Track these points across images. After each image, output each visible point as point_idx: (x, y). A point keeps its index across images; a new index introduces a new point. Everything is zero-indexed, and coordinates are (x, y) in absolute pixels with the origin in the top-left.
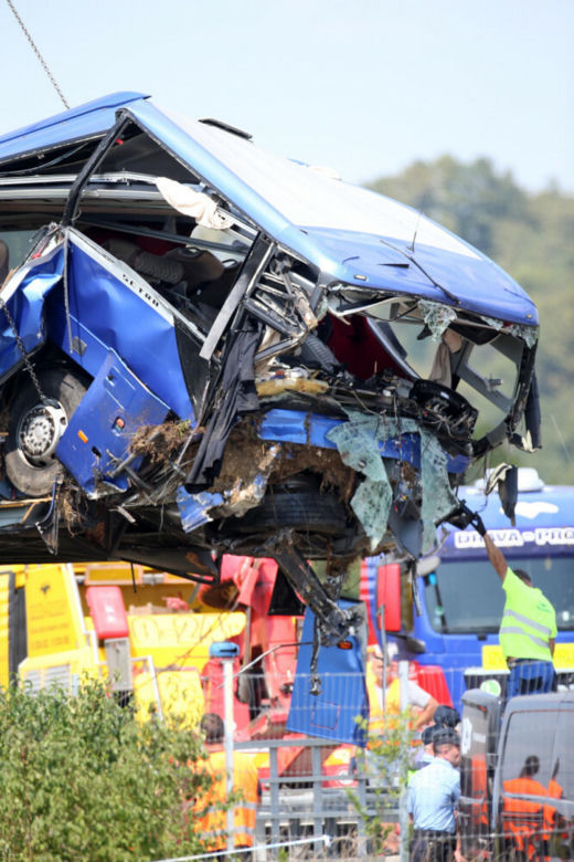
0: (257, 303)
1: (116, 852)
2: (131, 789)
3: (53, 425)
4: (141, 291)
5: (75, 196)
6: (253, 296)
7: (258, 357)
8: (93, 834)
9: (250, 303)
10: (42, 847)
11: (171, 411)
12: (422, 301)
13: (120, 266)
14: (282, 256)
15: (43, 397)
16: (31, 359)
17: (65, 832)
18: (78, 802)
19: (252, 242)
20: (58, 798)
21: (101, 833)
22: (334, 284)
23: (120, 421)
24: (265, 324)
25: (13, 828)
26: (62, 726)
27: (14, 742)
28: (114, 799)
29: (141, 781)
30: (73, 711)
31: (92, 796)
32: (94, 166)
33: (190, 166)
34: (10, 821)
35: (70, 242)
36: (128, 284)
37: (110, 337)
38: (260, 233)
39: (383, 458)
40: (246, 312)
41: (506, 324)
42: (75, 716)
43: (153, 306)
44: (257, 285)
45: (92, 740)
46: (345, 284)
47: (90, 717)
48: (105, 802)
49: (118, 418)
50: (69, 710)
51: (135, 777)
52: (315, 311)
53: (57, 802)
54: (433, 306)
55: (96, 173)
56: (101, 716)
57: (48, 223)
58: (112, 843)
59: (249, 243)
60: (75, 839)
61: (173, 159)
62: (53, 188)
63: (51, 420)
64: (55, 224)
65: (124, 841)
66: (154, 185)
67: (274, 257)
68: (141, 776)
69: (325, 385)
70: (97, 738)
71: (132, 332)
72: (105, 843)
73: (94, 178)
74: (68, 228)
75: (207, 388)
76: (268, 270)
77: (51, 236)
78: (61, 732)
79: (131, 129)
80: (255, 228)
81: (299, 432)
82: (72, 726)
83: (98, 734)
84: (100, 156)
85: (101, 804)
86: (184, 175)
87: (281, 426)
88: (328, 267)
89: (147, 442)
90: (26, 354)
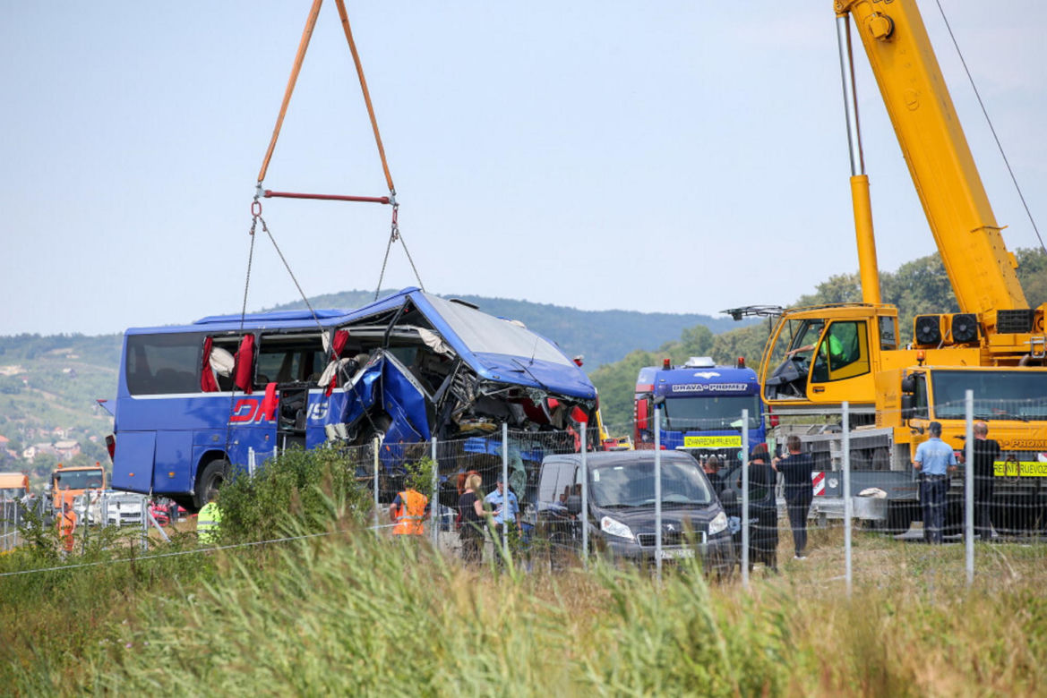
0: (453, 388)
5: (387, 335)
6: (452, 384)
7: (453, 414)
9: (451, 388)
12: (529, 388)
14: (464, 366)
15: (375, 429)
16: (368, 412)
22: (484, 380)
24: (457, 398)
32: (395, 322)
35: (385, 356)
37: (400, 402)
38: (457, 354)
39: (523, 461)
40: (450, 391)
41: (576, 398)
43: (417, 388)
44: (455, 380)
46: (488, 380)
52: (475, 393)
54: (535, 390)
55: (396, 325)
57: (376, 348)
59: (453, 359)
62: (377, 332)
63: (379, 439)
64: (379, 348)
66: (418, 331)
67: (461, 366)
69: (494, 425)
71: (408, 400)
73: (395, 327)
74: (384, 350)
76: (459, 373)
77: (376, 354)
79: (411, 306)
80: (455, 352)
81: (482, 448)
84: (397, 318)
86: (428, 326)
87: (473, 445)
88: (482, 372)
90: (367, 409)
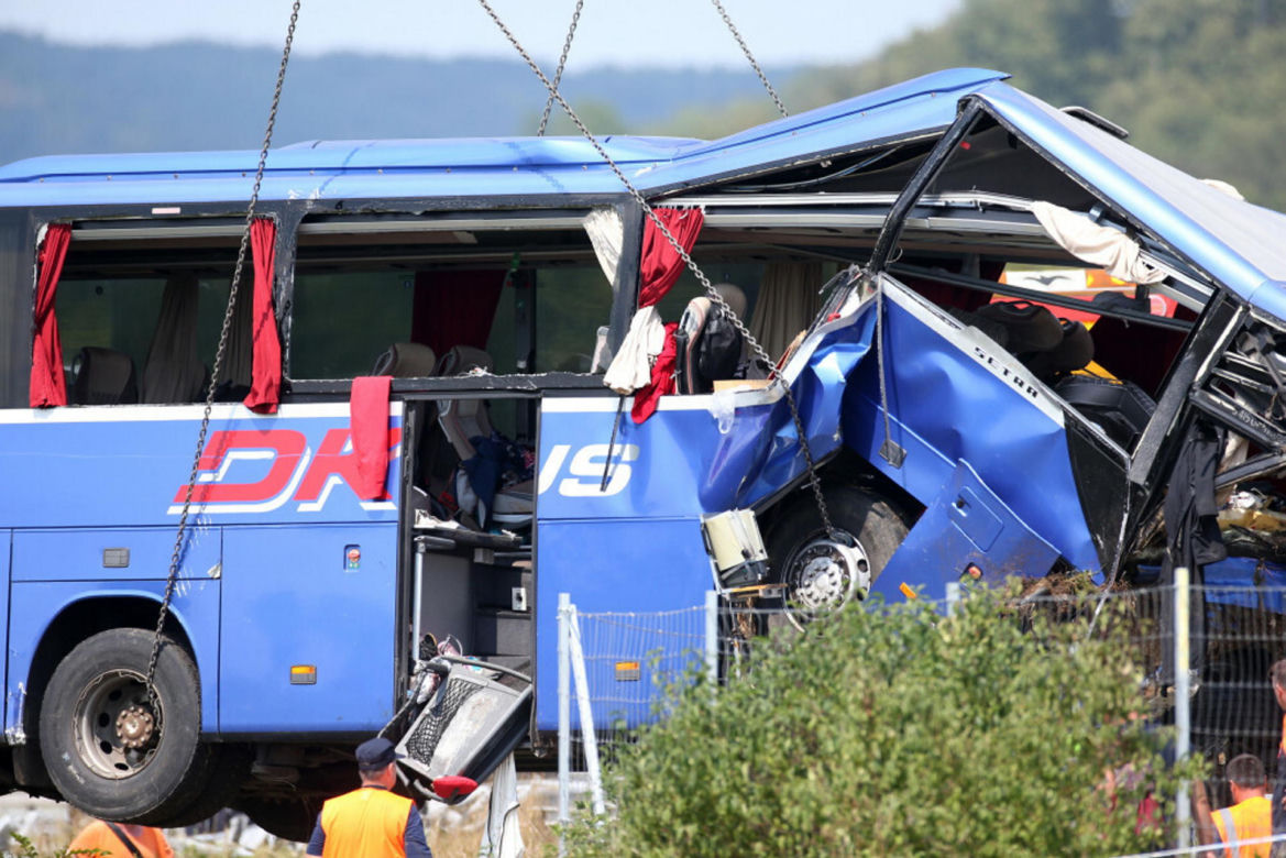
0: (1213, 398)
1: (1009, 851)
2: (1032, 756)
3: (847, 572)
4: (1006, 372)
5: (896, 227)
6: (1206, 386)
7: (1221, 479)
8: (973, 823)
9: (1202, 397)
10: (899, 840)
11: (1061, 557)
13: (972, 335)
16: (818, 473)
17: (932, 820)
18: (951, 774)
19: (1203, 305)
20: (922, 770)
21: (985, 822)
23: (974, 569)
24: (1228, 428)
25: (855, 812)
26: (930, 661)
27: (854, 684)
28: (1006, 772)
29: (1047, 746)
30: (947, 638)
31: (970, 765)
32: (926, 181)
33: (1091, 185)
34: (851, 801)
35: (884, 297)
36: (984, 363)
38: (1217, 291)
40: (1195, 409)
42: (950, 645)
43: (1029, 397)
44: (1214, 370)
45: (976, 683)
47: (973, 647)
48: (990, 776)
49: (971, 565)
50: (941, 637)
51: (1035, 740)
53: (920, 776)
55: (929, 192)
56: (990, 645)
57: (848, 266)
58: (1003, 835)
59: (1198, 306)
60: (946, 831)
61: (1062, 174)
63: (842, 564)
64: (857, 267)
65: (1023, 834)
66: (1030, 213)
67: (1244, 328)
68: (1047, 738)
70: (983, 681)
71: (987, 436)
72: (991, 837)
73: (924, 199)
74: (881, 274)
75: (1124, 523)
76: (1232, 348)
77: (852, 286)
78: (929, 670)
80: (1210, 285)
82: (946, 662)
83: (983, 674)
84: (937, 167)
85: (985, 778)
89: (1023, 602)
90: (814, 464)
